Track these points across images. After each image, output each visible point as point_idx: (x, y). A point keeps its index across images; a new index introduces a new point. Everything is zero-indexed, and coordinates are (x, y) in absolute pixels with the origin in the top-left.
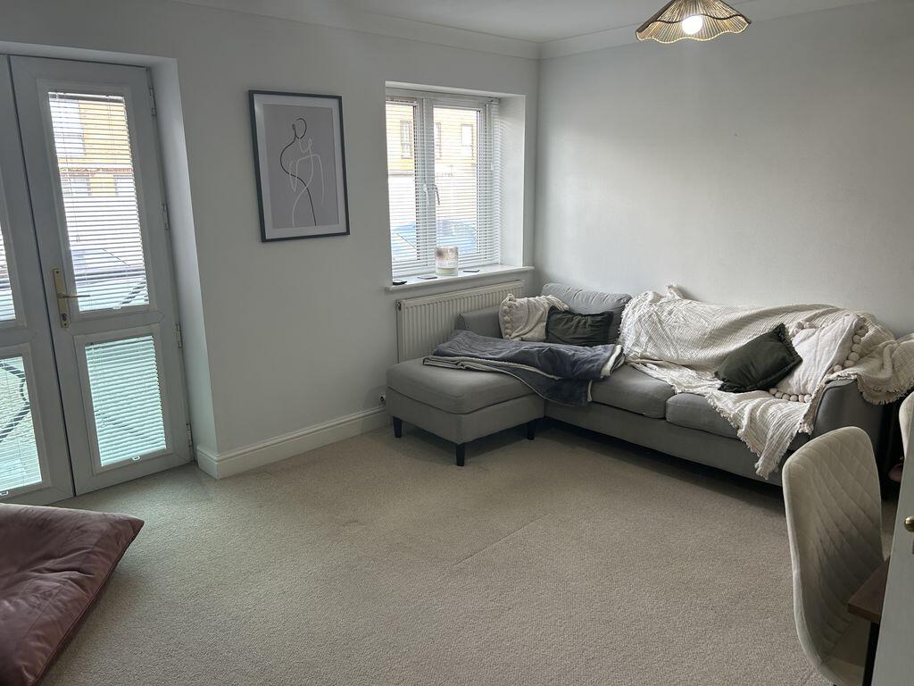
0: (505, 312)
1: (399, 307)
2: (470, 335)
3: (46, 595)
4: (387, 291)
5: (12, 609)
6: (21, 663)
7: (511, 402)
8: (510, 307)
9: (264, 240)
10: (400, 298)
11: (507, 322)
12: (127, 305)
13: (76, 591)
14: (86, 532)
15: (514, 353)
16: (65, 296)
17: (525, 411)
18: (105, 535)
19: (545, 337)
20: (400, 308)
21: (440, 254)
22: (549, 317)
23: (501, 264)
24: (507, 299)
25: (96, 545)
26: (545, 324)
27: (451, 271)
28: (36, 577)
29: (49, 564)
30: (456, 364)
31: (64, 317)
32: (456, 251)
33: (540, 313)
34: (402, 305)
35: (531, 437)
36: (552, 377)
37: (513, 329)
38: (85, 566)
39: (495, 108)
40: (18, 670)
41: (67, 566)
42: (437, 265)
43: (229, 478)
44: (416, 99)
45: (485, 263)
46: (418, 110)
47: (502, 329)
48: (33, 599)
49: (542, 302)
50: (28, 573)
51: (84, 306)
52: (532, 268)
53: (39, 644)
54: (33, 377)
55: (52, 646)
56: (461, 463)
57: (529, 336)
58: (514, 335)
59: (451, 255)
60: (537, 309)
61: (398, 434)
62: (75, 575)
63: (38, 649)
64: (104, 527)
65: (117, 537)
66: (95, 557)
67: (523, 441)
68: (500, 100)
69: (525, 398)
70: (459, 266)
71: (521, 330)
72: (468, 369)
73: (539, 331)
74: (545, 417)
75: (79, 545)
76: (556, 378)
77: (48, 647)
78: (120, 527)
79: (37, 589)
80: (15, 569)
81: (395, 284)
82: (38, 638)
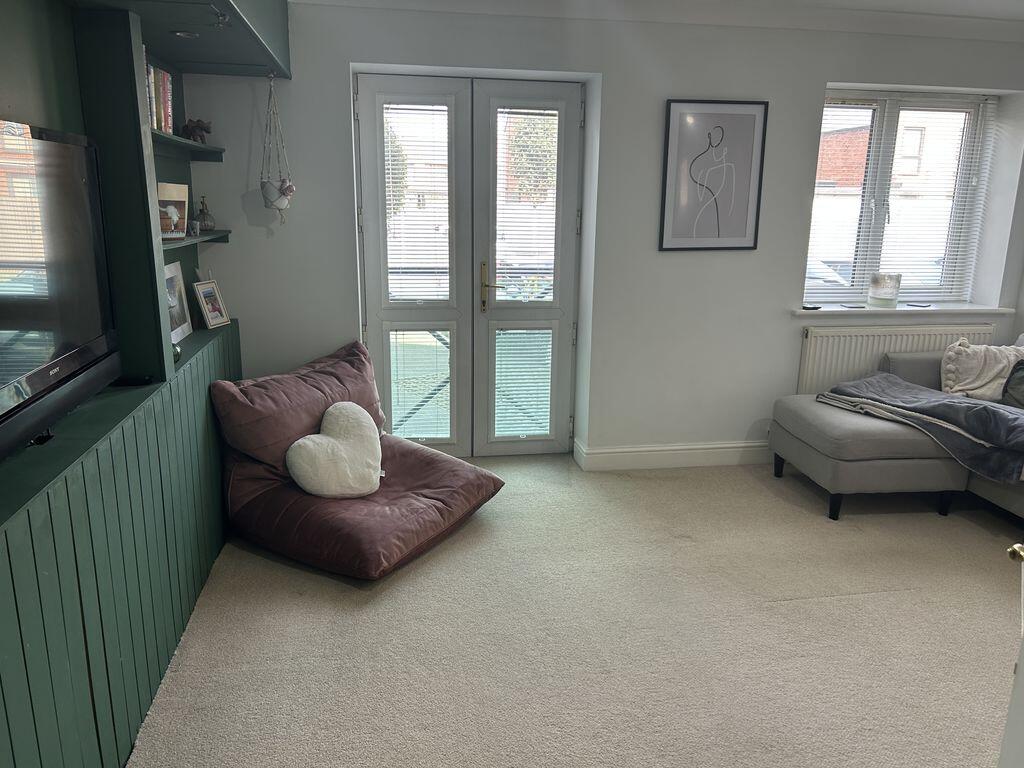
0: (949, 358)
1: (806, 334)
2: (891, 379)
3: (415, 511)
4: (793, 315)
5: (389, 512)
6: (381, 550)
7: (916, 461)
8: (958, 353)
9: (661, 249)
10: (808, 324)
11: (950, 371)
12: (540, 299)
13: (435, 515)
14: (457, 475)
15: (932, 404)
16: (488, 287)
17: (937, 477)
18: (469, 483)
19: (1000, 397)
20: (807, 337)
21: (876, 281)
22: (1012, 373)
23: (971, 302)
24: (958, 343)
25: (461, 487)
26: (1005, 381)
27: (888, 302)
28: (413, 497)
29: (425, 491)
30: (855, 406)
31: (484, 302)
32: (898, 278)
33: (1001, 366)
34: (809, 333)
35: (943, 512)
36: (982, 442)
37: (957, 381)
38: (447, 500)
39: (991, 106)
40: (378, 554)
41: (436, 496)
42: (870, 294)
43: (594, 472)
44: (876, 101)
45: (947, 298)
46: (877, 114)
47: (943, 379)
48: (404, 510)
49: (1007, 353)
50: (410, 493)
51: (500, 296)
52: (1013, 310)
53: (397, 543)
54: (455, 348)
55: (407, 548)
56: (834, 516)
57: (978, 392)
58: (957, 388)
59: (890, 283)
60: (997, 361)
61: (778, 473)
62: (439, 504)
63: (397, 546)
64: (472, 476)
65: (480, 487)
66: (456, 495)
67: (932, 514)
68: (999, 98)
69: (937, 461)
70: (900, 299)
71: (970, 383)
72: (867, 414)
73: (996, 388)
74: (966, 491)
75: (448, 483)
76: (987, 445)
77: (404, 547)
78: (484, 481)
79: (410, 505)
80: (403, 489)
81: (804, 308)
82: (399, 538)
